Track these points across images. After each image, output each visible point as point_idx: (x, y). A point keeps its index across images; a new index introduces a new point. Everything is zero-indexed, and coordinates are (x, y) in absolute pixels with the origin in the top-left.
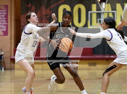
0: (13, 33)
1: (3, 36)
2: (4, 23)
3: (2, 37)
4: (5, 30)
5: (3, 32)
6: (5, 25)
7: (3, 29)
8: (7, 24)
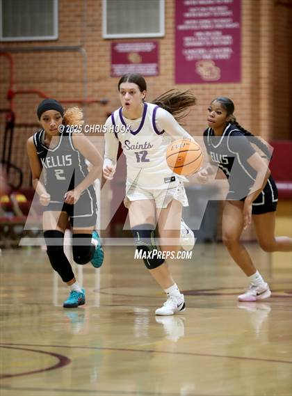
0: (265, 72)
1: (219, 86)
2: (223, 21)
3: (213, 86)
4: (225, 54)
5: (218, 63)
6: (225, 32)
7: (215, 51)
8: (235, 25)
